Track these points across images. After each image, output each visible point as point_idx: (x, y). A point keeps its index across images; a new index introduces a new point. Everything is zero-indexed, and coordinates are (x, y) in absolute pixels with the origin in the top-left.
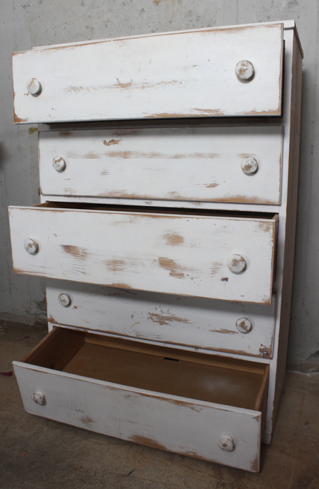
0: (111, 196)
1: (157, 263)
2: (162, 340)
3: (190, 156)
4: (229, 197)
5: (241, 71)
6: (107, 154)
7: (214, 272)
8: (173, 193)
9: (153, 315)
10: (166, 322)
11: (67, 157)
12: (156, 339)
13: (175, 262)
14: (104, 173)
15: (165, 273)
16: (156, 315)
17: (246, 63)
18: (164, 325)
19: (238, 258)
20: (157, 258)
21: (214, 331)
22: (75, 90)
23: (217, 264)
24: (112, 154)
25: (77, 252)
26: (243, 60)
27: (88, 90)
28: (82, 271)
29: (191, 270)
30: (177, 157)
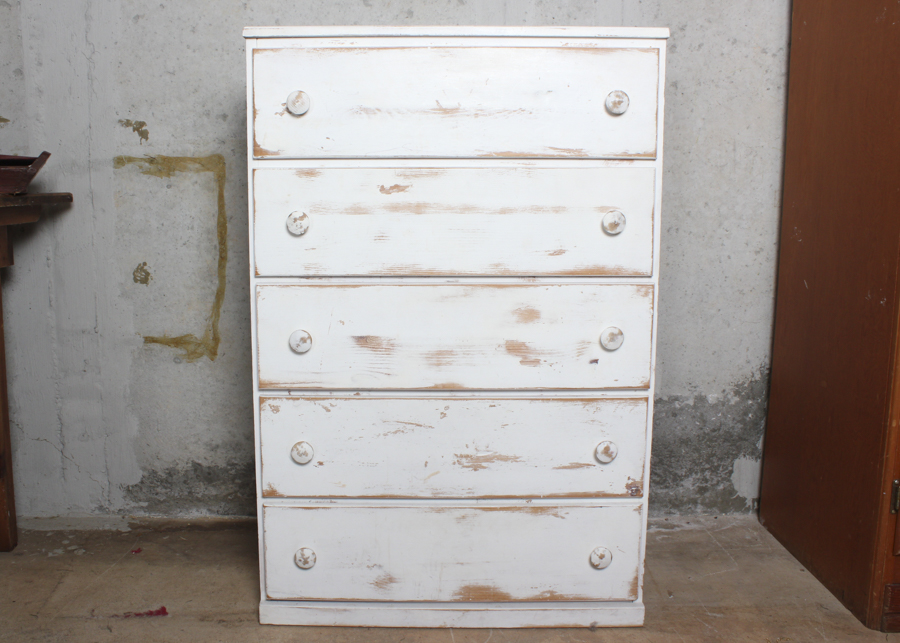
0: (392, 273)
1: (503, 349)
2: (476, 495)
3: (524, 210)
4: (583, 268)
5: (616, 104)
6: (385, 207)
7: (580, 353)
8: (497, 265)
9: (462, 456)
10: (484, 464)
11: (311, 212)
12: (467, 495)
13: (528, 344)
14: (381, 238)
15: (514, 360)
16: (467, 456)
17: (620, 94)
18: (481, 471)
19: (616, 331)
20: (502, 342)
21: (560, 468)
22: (367, 113)
23: (584, 342)
24: (395, 208)
25: (379, 344)
27: (390, 113)
28: (386, 371)
29: (549, 353)
30: (503, 211)
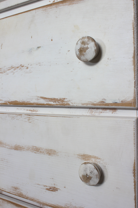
3: (28, 149)
5: (81, 52)
17: (86, 40)
26: (84, 36)
30: (16, 148)
